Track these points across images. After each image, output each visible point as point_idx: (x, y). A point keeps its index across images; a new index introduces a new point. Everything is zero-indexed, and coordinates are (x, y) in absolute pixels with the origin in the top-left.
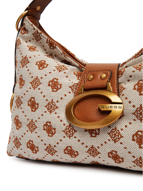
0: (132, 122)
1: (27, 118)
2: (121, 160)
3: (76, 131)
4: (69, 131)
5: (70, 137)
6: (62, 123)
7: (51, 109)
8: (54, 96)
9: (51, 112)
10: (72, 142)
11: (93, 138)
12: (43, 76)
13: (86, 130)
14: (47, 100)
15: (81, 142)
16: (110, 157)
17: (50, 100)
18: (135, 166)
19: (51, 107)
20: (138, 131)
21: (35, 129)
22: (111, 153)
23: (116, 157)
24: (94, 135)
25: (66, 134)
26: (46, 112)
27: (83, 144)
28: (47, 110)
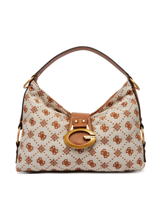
0: (100, 145)
1: (37, 144)
2: (94, 165)
3: (70, 151)
4: (67, 151)
5: (67, 154)
6: (62, 146)
7: (55, 139)
8: (56, 131)
9: (54, 140)
10: (68, 157)
11: (80, 154)
12: (49, 120)
13: (76, 150)
14: (52, 133)
15: (73, 156)
16: (89, 164)
17: (54, 133)
18: (101, 168)
19: (55, 137)
20: (104, 149)
21: (43, 151)
22: (89, 161)
23: (91, 164)
24: (80, 152)
25: (65, 152)
26: (51, 140)
27: (74, 157)
28: (52, 139)
